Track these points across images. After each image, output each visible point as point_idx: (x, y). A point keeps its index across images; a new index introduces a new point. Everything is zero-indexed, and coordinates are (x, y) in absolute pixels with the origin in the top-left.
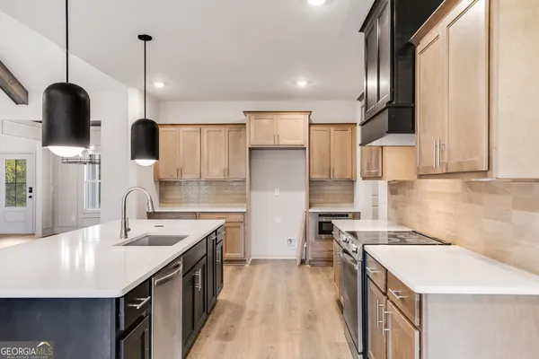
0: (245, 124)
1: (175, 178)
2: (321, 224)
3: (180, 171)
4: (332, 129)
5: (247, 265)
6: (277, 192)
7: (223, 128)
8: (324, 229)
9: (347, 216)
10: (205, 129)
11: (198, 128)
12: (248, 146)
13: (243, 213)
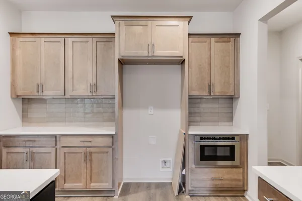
0: (114, 34)
1: (35, 94)
2: (202, 148)
3: (41, 87)
4: (213, 40)
5: (116, 197)
6: (151, 111)
7: (90, 39)
8: (206, 154)
9: (233, 138)
10: (70, 40)
11: (61, 39)
12: (117, 57)
13: (112, 136)
